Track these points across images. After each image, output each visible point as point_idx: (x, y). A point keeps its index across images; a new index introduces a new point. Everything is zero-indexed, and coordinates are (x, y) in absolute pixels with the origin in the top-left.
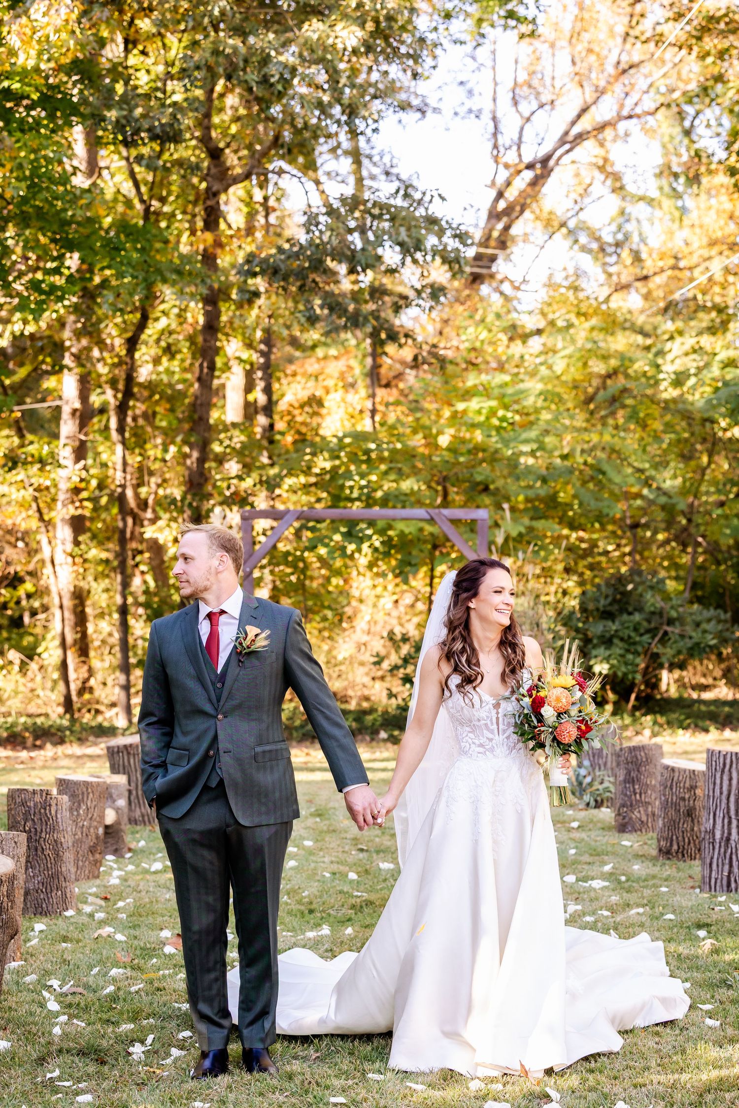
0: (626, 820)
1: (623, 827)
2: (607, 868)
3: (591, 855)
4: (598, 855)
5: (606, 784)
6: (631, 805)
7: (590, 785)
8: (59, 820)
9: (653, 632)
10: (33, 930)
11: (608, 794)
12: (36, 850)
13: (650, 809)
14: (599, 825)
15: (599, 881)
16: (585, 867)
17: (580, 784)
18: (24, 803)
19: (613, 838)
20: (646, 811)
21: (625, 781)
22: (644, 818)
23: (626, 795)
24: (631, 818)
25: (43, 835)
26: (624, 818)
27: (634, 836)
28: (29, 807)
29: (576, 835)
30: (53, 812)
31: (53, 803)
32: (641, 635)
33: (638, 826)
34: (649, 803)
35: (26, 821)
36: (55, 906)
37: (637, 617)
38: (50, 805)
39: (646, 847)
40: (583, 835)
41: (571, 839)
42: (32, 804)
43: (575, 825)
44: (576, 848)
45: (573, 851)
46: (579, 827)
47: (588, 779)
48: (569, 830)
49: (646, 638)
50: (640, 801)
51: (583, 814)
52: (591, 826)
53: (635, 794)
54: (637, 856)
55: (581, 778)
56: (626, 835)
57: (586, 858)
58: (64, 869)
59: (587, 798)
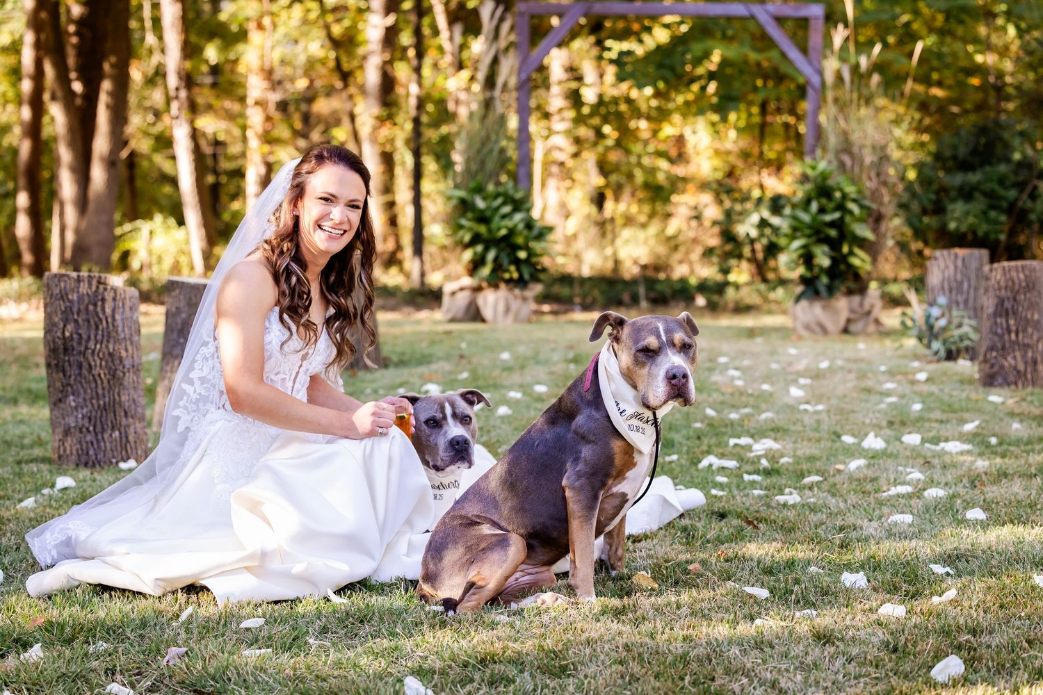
0: (996, 369)
1: (990, 380)
2: (969, 427)
3: (944, 411)
4: (954, 411)
5: (966, 329)
6: (1003, 348)
7: (944, 329)
8: (119, 323)
9: (1021, 186)
10: (53, 486)
11: (967, 343)
12: (80, 366)
13: (1030, 354)
14: (956, 378)
15: (957, 443)
16: (935, 425)
17: (931, 327)
18: (63, 296)
19: (976, 393)
20: (1024, 356)
21: (996, 314)
22: (1021, 367)
23: (996, 334)
24: (1002, 367)
25: (91, 345)
26: (992, 366)
27: (1005, 391)
28: (71, 301)
29: (925, 388)
30: (108, 311)
31: (109, 296)
32: (1006, 188)
33: (1011, 378)
34: (1027, 346)
35: (66, 322)
36: (109, 454)
37: (1003, 168)
38: (103, 300)
39: (1024, 404)
40: (934, 388)
41: (916, 393)
42: (75, 297)
43: (922, 376)
44: (923, 402)
45: (917, 407)
46: (928, 380)
47: (942, 323)
48: (913, 382)
49: (1012, 194)
50: (1017, 342)
51: (933, 367)
52: (945, 379)
53: (1009, 332)
54: (1012, 415)
55: (932, 320)
56: (993, 390)
57: (937, 415)
58: (124, 398)
59: (936, 345)
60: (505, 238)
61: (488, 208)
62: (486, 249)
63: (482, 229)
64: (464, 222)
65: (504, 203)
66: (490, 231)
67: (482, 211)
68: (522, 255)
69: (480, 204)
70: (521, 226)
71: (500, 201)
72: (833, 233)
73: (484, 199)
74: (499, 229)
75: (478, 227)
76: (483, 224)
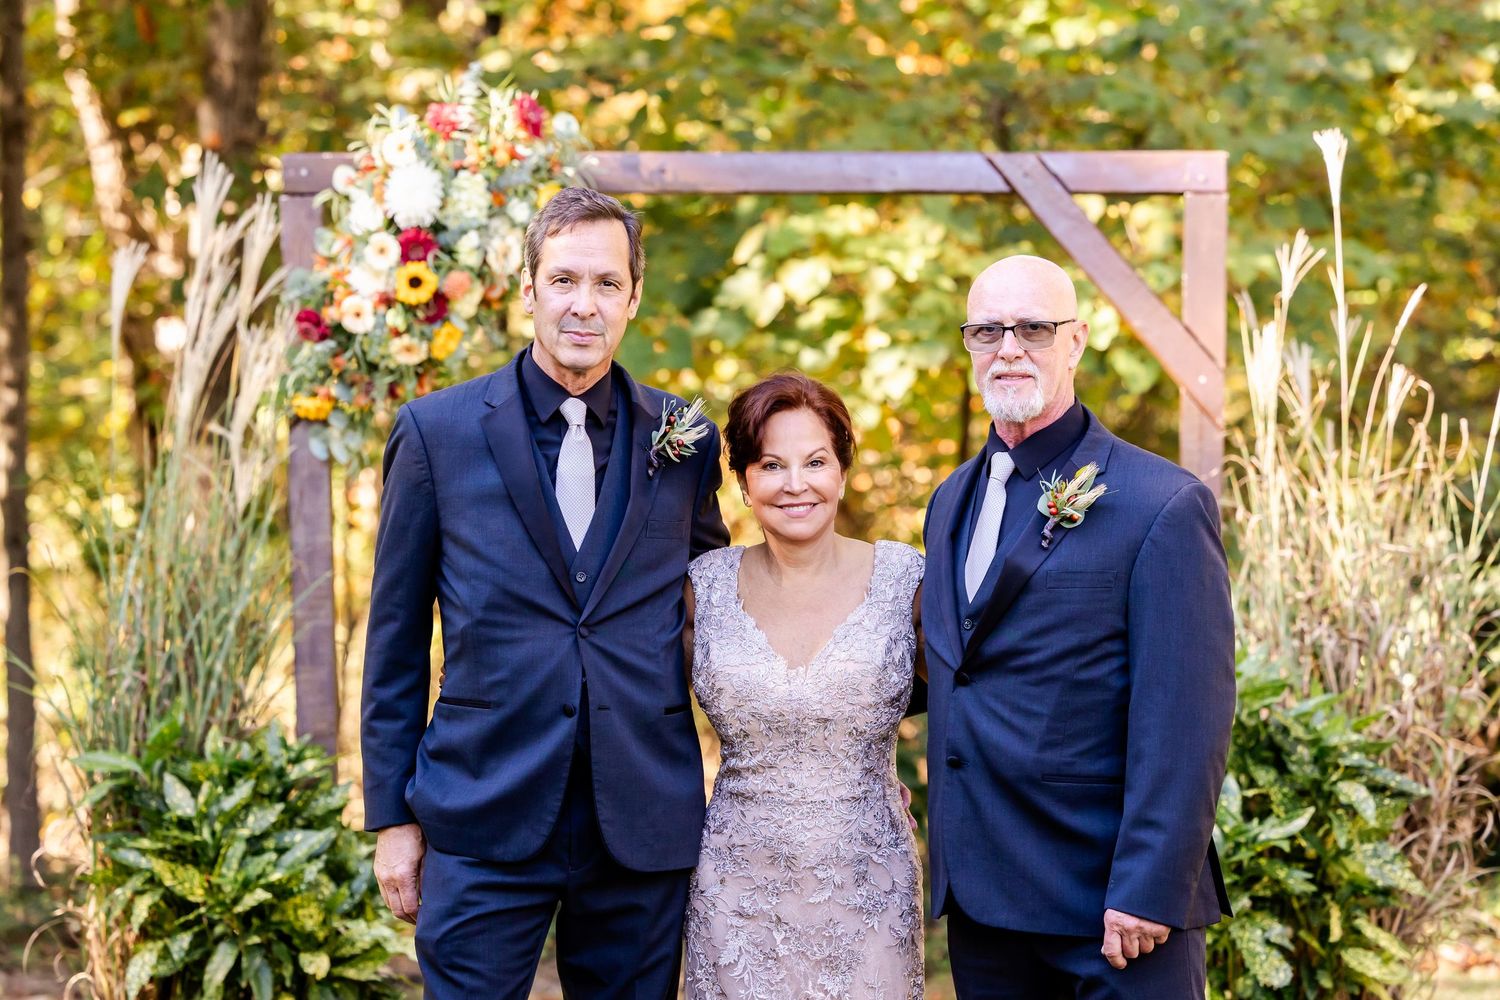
60: (259, 910)
61: (204, 817)
62: (204, 945)
63: (191, 884)
64: (130, 857)
65: (258, 797)
66: (212, 889)
67: (185, 824)
68: (317, 965)
69: (180, 801)
70: (312, 871)
71: (243, 790)
72: (1297, 881)
73: (193, 787)
74: (247, 886)
75: (175, 877)
76: (189, 866)
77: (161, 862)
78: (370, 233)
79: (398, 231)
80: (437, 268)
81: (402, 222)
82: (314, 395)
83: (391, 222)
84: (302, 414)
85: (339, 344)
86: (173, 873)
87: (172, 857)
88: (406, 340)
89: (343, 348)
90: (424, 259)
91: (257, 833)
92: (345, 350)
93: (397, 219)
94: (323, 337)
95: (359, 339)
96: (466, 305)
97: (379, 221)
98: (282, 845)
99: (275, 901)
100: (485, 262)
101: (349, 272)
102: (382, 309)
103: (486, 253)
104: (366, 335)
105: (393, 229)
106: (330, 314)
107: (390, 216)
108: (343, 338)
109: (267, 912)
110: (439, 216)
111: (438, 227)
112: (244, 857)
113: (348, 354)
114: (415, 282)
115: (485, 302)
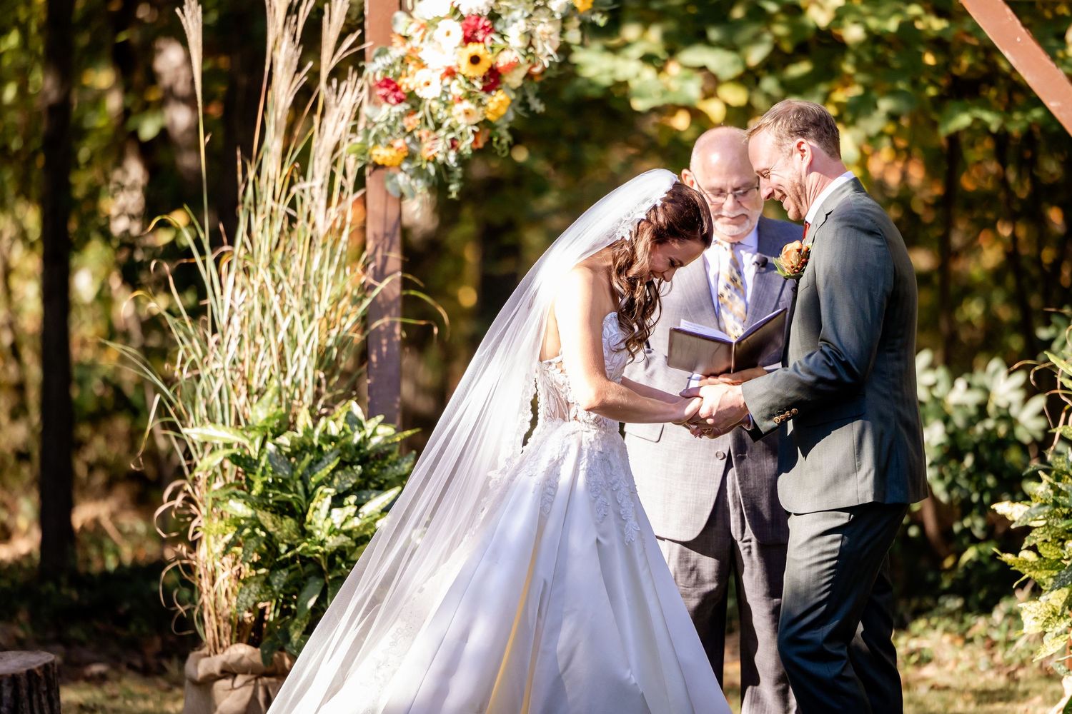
61: (299, 478)
63: (288, 530)
65: (343, 465)
69: (280, 465)
75: (276, 526)
76: (286, 516)
77: (264, 513)
78: (440, 19)
79: (462, 18)
80: (492, 48)
81: (464, 11)
82: (391, 146)
83: (457, 10)
84: (380, 162)
85: (413, 107)
86: (274, 523)
87: (273, 510)
88: (467, 105)
89: (415, 110)
90: (483, 41)
91: (341, 491)
92: (418, 111)
93: (461, 8)
94: (400, 101)
95: (428, 103)
96: (515, 79)
97: (446, 10)
98: (360, 502)
99: (354, 544)
100: (530, 45)
101: (422, 49)
102: (447, 81)
103: (532, 37)
104: (435, 99)
105: (458, 16)
106: (407, 83)
107: (455, 5)
108: (415, 102)
109: (348, 554)
110: (494, 8)
111: (494, 16)
112: (330, 510)
113: (420, 115)
114: (475, 60)
115: (529, 76)
